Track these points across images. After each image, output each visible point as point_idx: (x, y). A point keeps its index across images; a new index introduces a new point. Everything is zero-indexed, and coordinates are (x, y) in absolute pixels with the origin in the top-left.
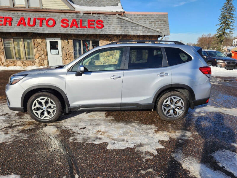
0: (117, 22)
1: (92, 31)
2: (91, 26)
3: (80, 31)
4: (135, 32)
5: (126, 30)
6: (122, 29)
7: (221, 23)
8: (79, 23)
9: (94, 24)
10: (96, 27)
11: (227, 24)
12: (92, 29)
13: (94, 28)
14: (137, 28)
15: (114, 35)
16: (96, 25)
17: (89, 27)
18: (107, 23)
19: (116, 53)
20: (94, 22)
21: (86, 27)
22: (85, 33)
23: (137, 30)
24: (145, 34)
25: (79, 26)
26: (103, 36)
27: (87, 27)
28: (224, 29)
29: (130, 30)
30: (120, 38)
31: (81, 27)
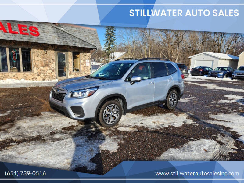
0: (53, 31)
1: (26, 38)
2: (24, 32)
3: (9, 36)
4: (74, 43)
5: (64, 40)
6: (61, 40)
7: (107, 39)
8: (7, 27)
9: (27, 30)
10: (30, 34)
11: (111, 41)
12: (27, 36)
13: (28, 34)
14: (74, 39)
15: (49, 45)
16: (29, 32)
17: (21, 33)
18: (43, 31)
19: (52, 63)
20: (26, 28)
21: (17, 33)
22: (18, 40)
23: (75, 42)
24: (82, 46)
25: (8, 31)
26: (36, 45)
27: (19, 32)
28: (110, 45)
29: (68, 41)
30: (56, 48)
31: (11, 31)
